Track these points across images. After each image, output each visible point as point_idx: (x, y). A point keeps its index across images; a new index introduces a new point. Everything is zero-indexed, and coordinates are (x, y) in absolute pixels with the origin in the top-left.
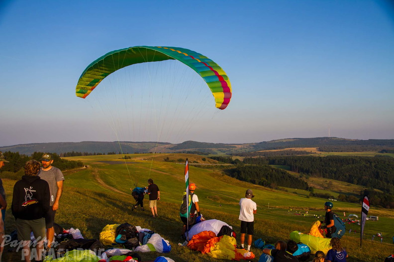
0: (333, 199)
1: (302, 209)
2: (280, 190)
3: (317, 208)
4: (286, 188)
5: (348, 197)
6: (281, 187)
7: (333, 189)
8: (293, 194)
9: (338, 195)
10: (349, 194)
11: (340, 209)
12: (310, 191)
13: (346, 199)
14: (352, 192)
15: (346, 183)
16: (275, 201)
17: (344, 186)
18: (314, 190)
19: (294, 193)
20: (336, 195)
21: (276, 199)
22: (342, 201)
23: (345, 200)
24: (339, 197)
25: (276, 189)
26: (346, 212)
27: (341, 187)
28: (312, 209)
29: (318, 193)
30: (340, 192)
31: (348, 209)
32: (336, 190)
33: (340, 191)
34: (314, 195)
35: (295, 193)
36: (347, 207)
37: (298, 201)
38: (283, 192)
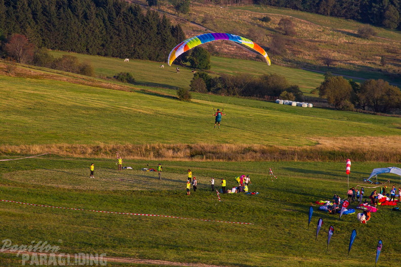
0: (299, 99)
1: (158, 154)
2: (54, 65)
3: (225, 148)
4: (82, 59)
5: (363, 90)
6: (56, 54)
7: (294, 53)
8: (118, 85)
9: (319, 79)
10: (366, 74)
11: (328, 143)
12: (193, 66)
13: (354, 100)
14: (375, 63)
15: (353, 26)
16: (28, 120)
17: (344, 39)
18: (213, 60)
19: (118, 78)
20: (309, 82)
21: (30, 111)
22: (337, 106)
23: (348, 102)
24: (322, 89)
25: (36, 61)
26: (357, 155)
27: (332, 45)
28: (201, 153)
29: (230, 73)
30: (327, 68)
31: (365, 143)
32: (308, 56)
33: (328, 61)
34: (212, 87)
35: (127, 79)
36: (362, 132)
37: (138, 115)
38: (65, 77)
